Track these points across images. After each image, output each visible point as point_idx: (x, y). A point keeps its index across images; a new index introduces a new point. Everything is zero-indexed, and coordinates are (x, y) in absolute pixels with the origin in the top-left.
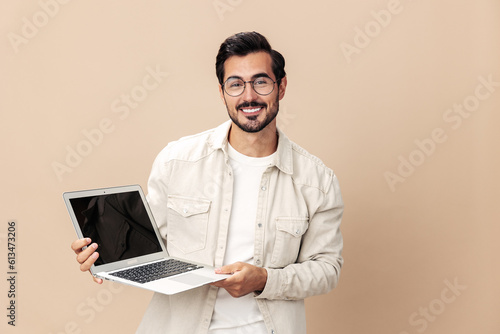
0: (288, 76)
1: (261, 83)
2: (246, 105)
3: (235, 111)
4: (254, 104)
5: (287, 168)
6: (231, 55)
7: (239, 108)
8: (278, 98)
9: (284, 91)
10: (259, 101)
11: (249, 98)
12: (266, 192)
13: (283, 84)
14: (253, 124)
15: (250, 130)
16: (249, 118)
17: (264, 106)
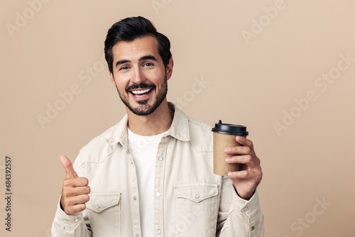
0: (174, 57)
1: (149, 65)
2: (136, 86)
3: (126, 94)
4: (143, 85)
5: (184, 136)
6: (118, 41)
7: (128, 90)
8: (166, 78)
9: (171, 71)
10: (147, 83)
11: (137, 80)
12: (164, 162)
13: (169, 65)
14: (144, 108)
15: (142, 114)
16: (140, 102)
17: (153, 87)
